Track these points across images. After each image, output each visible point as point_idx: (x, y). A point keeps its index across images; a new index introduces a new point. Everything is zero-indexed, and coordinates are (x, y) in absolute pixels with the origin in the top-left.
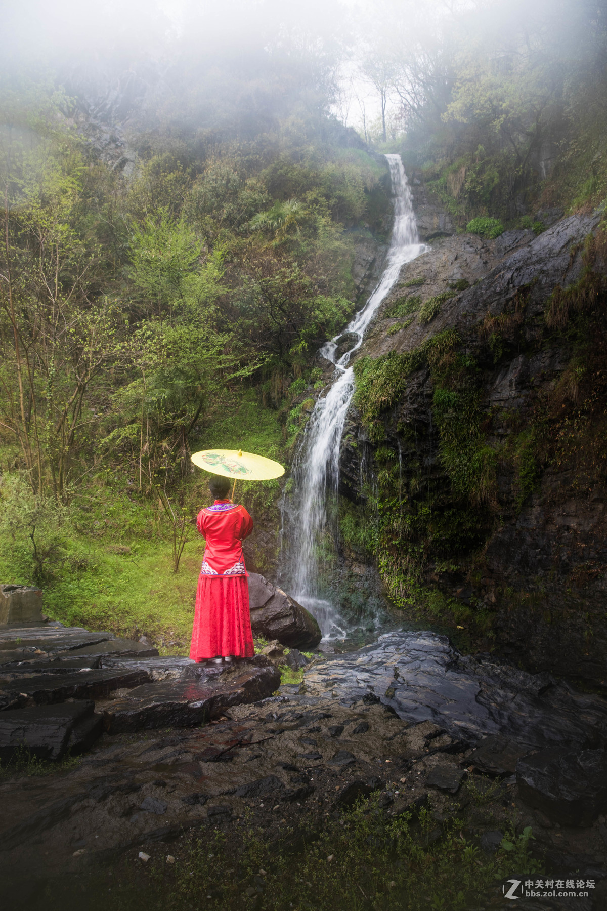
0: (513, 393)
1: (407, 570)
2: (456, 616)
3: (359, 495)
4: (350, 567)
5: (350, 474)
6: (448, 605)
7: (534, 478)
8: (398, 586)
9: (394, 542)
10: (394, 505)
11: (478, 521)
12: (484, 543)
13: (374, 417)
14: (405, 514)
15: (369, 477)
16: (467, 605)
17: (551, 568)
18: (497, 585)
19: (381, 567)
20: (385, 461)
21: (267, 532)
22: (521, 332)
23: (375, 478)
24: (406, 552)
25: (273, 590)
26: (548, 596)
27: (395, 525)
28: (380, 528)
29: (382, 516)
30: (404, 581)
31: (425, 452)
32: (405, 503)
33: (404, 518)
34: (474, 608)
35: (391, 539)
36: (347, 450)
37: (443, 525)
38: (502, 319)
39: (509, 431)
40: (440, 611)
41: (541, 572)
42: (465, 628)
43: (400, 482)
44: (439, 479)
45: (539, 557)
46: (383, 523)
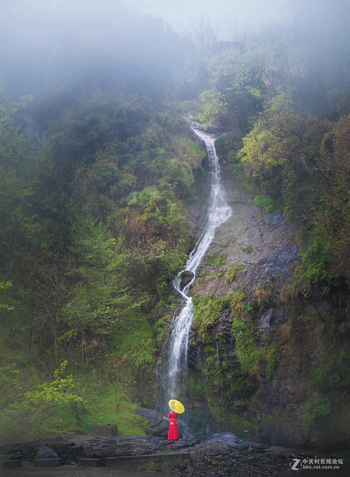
0: (268, 326)
1: (221, 404)
2: (244, 426)
3: (197, 368)
4: (193, 403)
5: (193, 358)
6: (241, 421)
7: (274, 368)
8: (217, 412)
9: (214, 391)
10: (215, 373)
11: (253, 383)
12: (256, 393)
13: (204, 331)
14: (220, 378)
15: (202, 359)
16: (249, 420)
17: (280, 406)
18: (260, 412)
19: (209, 403)
20: (210, 352)
21: (149, 386)
22: (272, 299)
23: (206, 360)
24: (221, 395)
25: (162, 417)
26: (278, 417)
27: (215, 383)
28: (208, 383)
29: (209, 378)
30: (220, 410)
31: (229, 349)
32: (220, 373)
33: (220, 379)
34: (252, 422)
35: (213, 389)
36: (191, 346)
37: (238, 384)
38: (263, 292)
39: (266, 344)
40: (237, 424)
41: (276, 407)
42: (248, 431)
43: (218, 363)
44: (236, 363)
45: (276, 401)
46: (209, 381)
